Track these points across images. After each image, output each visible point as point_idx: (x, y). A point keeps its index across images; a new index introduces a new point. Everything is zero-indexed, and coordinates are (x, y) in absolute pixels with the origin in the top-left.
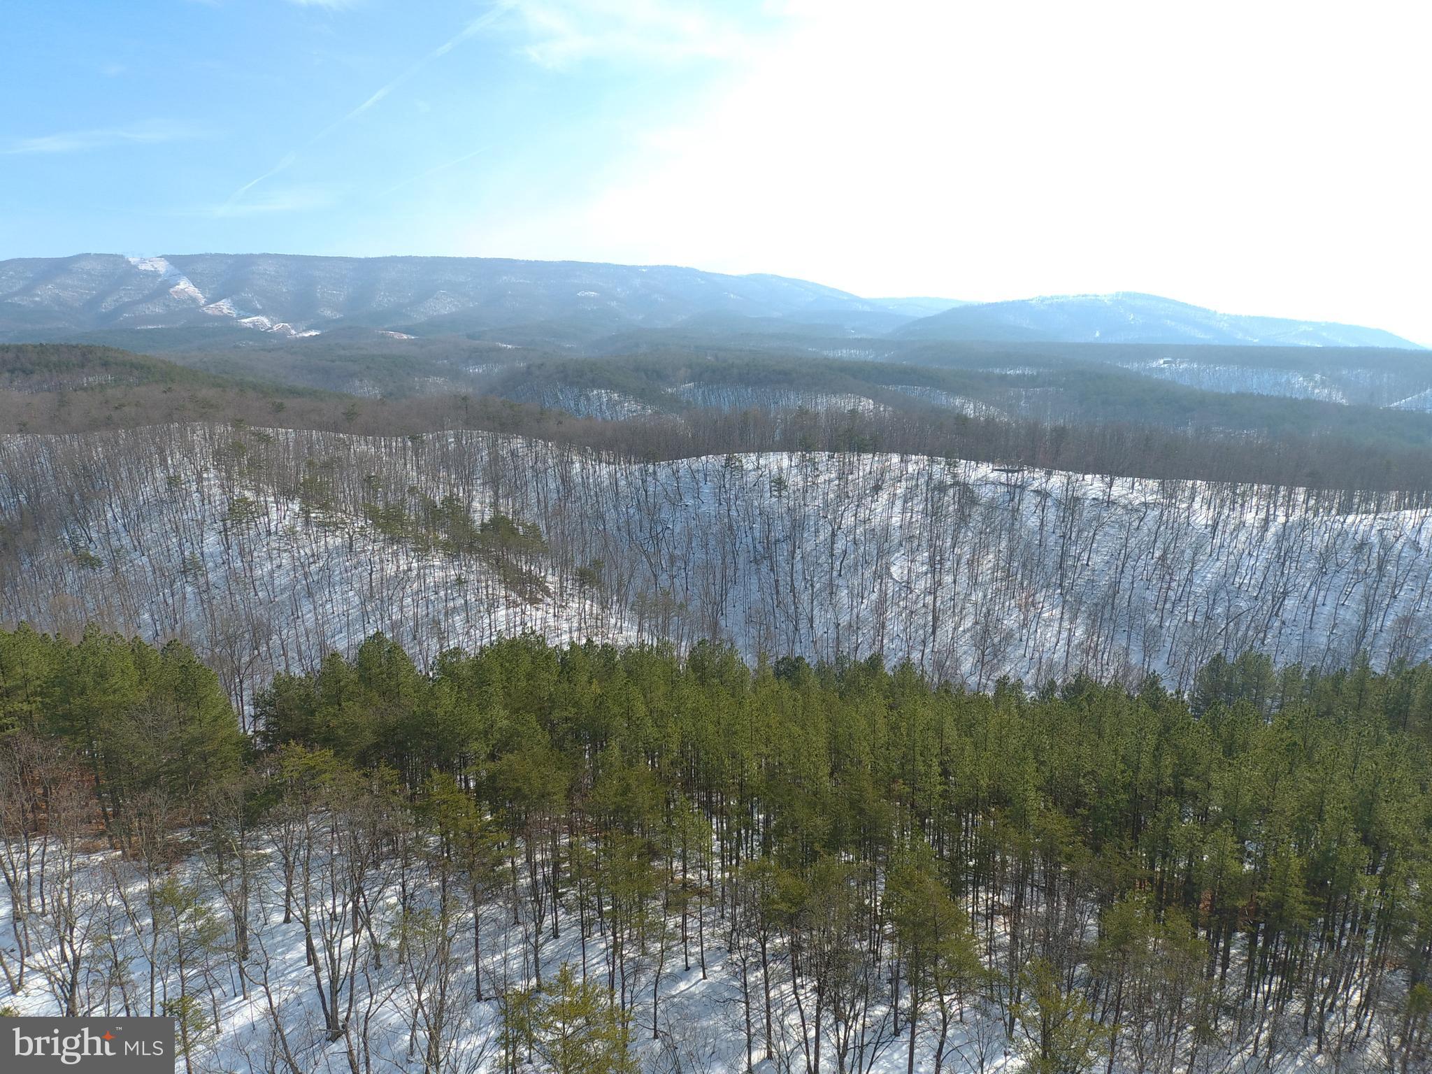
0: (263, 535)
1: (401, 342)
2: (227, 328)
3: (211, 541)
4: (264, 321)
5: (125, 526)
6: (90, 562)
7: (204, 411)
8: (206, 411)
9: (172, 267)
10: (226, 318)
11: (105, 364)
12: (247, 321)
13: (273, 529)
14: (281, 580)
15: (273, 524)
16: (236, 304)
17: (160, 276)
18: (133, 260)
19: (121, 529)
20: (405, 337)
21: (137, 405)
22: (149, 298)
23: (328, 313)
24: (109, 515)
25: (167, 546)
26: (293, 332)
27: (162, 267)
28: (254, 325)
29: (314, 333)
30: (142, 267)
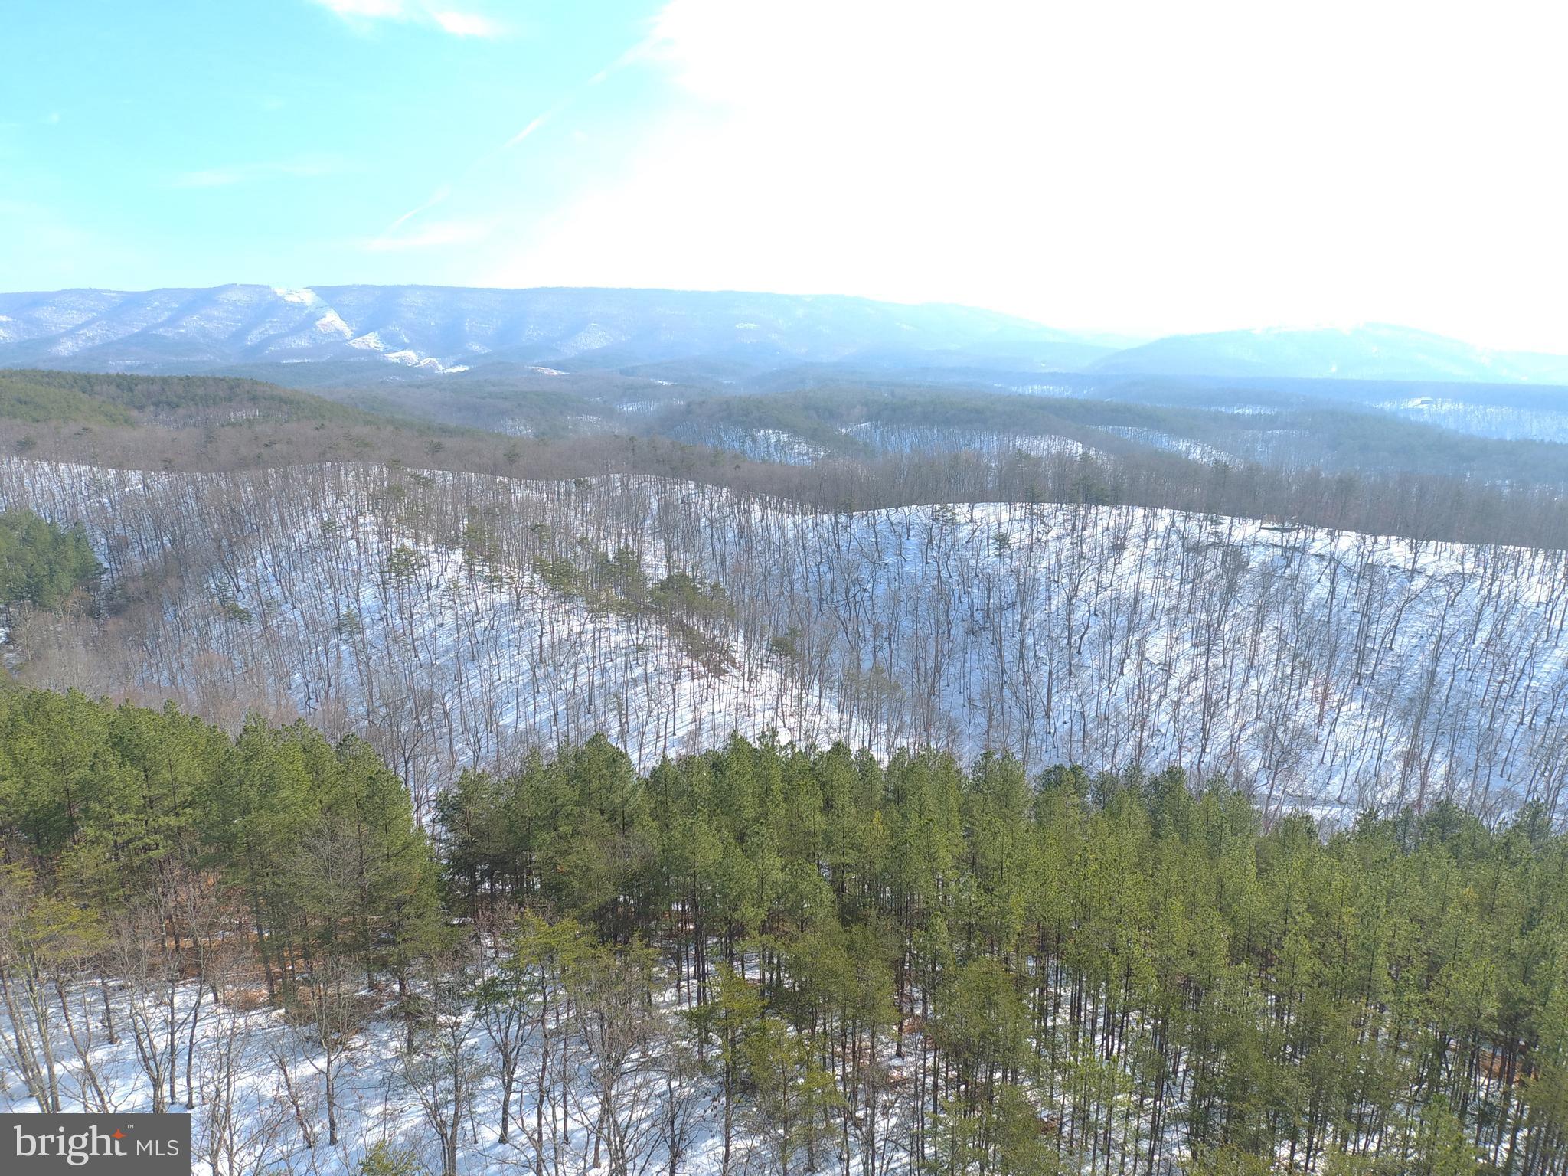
0: (424, 588)
1: (551, 378)
2: (373, 362)
3: (369, 595)
4: (411, 356)
5: (275, 575)
6: (239, 616)
7: (358, 450)
8: (361, 450)
9: (319, 298)
10: (372, 353)
11: (254, 399)
12: (394, 357)
13: (434, 582)
14: (445, 640)
15: (434, 576)
16: (383, 338)
17: (306, 307)
18: (280, 292)
19: (271, 578)
20: (555, 373)
21: (289, 442)
22: (295, 331)
23: (476, 347)
24: (259, 561)
25: (321, 599)
26: (440, 367)
27: (309, 298)
28: (402, 360)
29: (461, 368)
30: (289, 298)
